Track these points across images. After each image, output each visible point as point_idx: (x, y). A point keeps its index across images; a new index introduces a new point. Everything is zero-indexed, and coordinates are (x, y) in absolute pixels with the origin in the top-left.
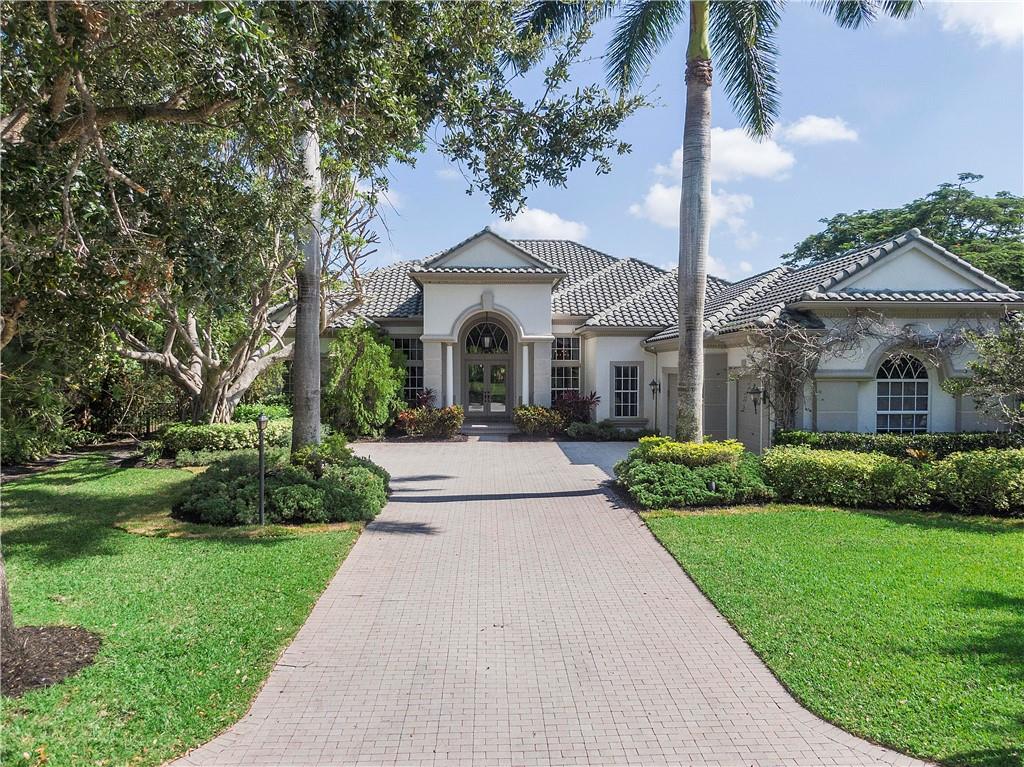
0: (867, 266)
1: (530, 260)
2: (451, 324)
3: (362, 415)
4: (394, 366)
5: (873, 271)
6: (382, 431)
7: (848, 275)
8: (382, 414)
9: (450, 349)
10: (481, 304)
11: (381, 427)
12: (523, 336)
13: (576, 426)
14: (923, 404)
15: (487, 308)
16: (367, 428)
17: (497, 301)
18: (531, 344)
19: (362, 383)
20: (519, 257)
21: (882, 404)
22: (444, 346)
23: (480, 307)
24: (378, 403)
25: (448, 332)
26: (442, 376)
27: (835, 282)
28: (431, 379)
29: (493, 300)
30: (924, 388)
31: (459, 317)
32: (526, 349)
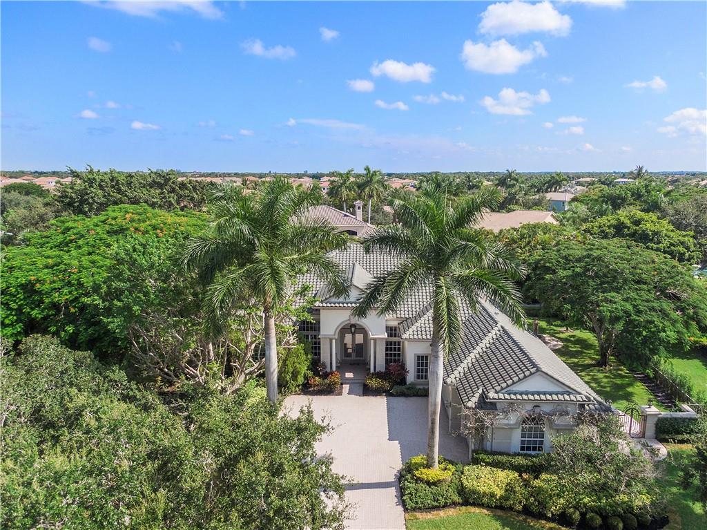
0: (517, 382)
2: (334, 331)
5: (520, 383)
6: (301, 388)
7: (508, 386)
9: (334, 341)
10: (349, 320)
11: (300, 385)
12: (371, 336)
13: (396, 389)
14: (542, 436)
15: (353, 322)
18: (375, 340)
19: (291, 369)
21: (523, 436)
22: (331, 340)
23: (349, 322)
24: (299, 376)
25: (333, 333)
26: (330, 354)
27: (502, 389)
28: (324, 356)
30: (543, 429)
31: (338, 327)
32: (372, 342)
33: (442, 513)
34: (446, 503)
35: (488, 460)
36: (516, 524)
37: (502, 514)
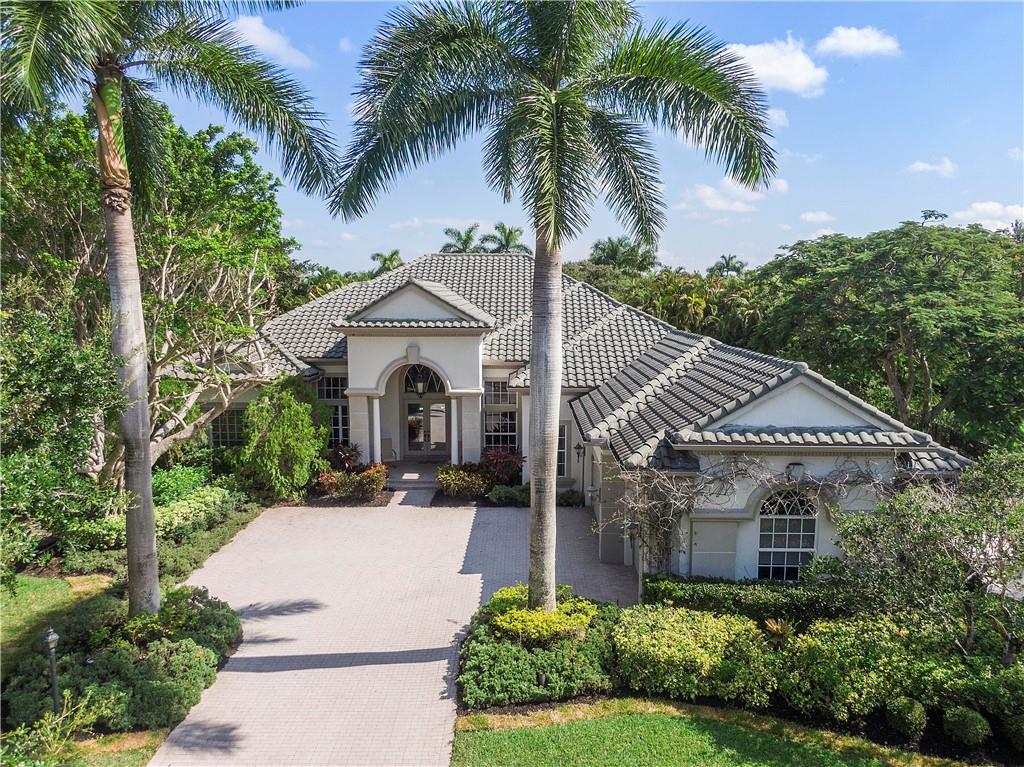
0: (748, 403)
1: (456, 312)
2: (376, 379)
3: (279, 480)
4: (316, 424)
5: (754, 407)
6: (303, 492)
7: (726, 413)
8: (302, 475)
9: (376, 403)
10: (406, 357)
11: (302, 488)
12: (451, 390)
13: (500, 490)
14: (810, 541)
15: (413, 361)
16: (284, 494)
17: (423, 353)
18: (459, 398)
19: (277, 449)
20: (445, 309)
21: (765, 541)
22: (370, 399)
23: (405, 360)
24: (296, 467)
25: (373, 386)
26: (369, 430)
27: (712, 420)
28: (358, 433)
29: (419, 353)
30: (810, 525)
31: (384, 372)
32: (454, 401)
33: (556, 715)
34: (569, 690)
35: (681, 593)
36: (754, 740)
37: (715, 717)
